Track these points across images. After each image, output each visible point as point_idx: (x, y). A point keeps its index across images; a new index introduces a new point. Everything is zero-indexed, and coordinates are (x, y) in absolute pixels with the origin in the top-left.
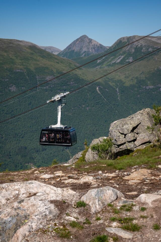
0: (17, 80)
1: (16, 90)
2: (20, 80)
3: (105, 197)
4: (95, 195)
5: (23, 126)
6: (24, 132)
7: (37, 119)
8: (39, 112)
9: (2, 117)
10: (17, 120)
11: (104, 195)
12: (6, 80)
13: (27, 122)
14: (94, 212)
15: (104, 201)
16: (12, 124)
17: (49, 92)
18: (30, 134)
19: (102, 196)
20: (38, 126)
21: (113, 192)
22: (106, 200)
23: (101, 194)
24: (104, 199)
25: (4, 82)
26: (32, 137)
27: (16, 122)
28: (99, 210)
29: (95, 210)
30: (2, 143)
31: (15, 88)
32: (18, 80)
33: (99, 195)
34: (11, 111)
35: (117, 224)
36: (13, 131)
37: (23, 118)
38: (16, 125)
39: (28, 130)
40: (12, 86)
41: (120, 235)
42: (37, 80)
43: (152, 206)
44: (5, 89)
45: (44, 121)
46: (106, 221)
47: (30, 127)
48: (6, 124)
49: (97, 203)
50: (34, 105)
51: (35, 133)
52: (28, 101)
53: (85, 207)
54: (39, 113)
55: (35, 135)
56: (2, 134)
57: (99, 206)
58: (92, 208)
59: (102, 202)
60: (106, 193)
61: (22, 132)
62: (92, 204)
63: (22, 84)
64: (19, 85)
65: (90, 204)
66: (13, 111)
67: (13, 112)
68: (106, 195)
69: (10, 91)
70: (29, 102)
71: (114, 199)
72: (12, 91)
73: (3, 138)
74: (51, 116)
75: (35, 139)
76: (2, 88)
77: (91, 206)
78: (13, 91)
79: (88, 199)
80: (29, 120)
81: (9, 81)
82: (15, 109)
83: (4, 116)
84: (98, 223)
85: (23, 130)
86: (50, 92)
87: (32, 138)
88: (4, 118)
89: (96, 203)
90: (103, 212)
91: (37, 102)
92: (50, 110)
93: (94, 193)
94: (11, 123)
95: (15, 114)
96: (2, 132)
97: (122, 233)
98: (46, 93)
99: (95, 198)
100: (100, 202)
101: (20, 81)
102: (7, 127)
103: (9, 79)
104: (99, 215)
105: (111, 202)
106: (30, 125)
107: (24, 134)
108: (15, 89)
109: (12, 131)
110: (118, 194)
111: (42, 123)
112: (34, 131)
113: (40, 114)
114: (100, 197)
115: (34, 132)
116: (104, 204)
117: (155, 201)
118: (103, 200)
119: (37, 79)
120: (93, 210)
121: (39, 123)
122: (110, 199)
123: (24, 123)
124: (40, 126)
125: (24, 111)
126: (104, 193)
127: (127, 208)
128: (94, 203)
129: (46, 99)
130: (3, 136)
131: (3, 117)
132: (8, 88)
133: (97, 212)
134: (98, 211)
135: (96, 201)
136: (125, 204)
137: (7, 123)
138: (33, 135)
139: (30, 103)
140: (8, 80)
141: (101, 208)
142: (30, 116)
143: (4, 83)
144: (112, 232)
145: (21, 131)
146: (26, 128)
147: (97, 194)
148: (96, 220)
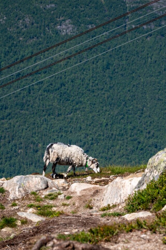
0: (76, 7)
1: (74, 32)
2: (83, 6)
3: (29, 184)
4: (17, 181)
5: (88, 123)
6: (91, 139)
7: (124, 105)
8: (128, 89)
9: (37, 99)
10: (74, 108)
11: (29, 182)
12: (48, 7)
13: (99, 112)
14: (12, 199)
15: (27, 189)
16: (61, 118)
17: (155, 38)
18: (106, 143)
19: (26, 183)
20: (127, 123)
21: (41, 180)
22: (30, 187)
23: (24, 180)
24: (28, 186)
25: (44, 10)
26: (110, 150)
27: (71, 113)
28: (19, 197)
29: (13, 197)
30: (36, 164)
31: (70, 26)
32: (80, 7)
33: (22, 181)
34: (59, 85)
35: (32, 210)
36: (64, 135)
37: (89, 102)
38: (72, 119)
39: (102, 133)
40: (64, 20)
41: (30, 219)
42: (127, 7)
43: (79, 195)
44: (47, 28)
45: (142, 110)
46: (23, 207)
47: (107, 124)
48: (46, 117)
49: (17, 189)
50: (116, 70)
51: (118, 140)
52: (101, 61)
53: (3, 193)
54: (129, 91)
55: (118, 147)
56: (36, 142)
57: (19, 193)
58: (11, 195)
59: (24, 189)
60: (31, 180)
61: (85, 137)
62: (12, 190)
63: (89, 17)
64: (80, 21)
65: (10, 190)
66: (64, 85)
67: (63, 87)
68: (30, 182)
69: (57, 33)
70: (105, 62)
71: (41, 188)
72: (63, 34)
73: (37, 151)
74: (159, 99)
75: (117, 156)
76: (38, 27)
77: (10, 192)
78: (67, 34)
79: (8, 186)
80: (104, 108)
81: (56, 9)
82: (70, 81)
83: (41, 97)
84: (12, 209)
85: (88, 132)
86: (159, 37)
87: (110, 153)
88: (42, 102)
89: (15, 189)
90: (23, 199)
91: (124, 62)
92: (159, 83)
93: (17, 179)
94: (59, 115)
95: (68, 91)
96: (37, 138)
97: (34, 217)
98: (148, 39)
99: (16, 184)
100: (21, 189)
101: (83, 9)
102: (47, 124)
103: (56, 4)
104: (17, 202)
105: (37, 191)
106: (105, 121)
107: (90, 142)
108: (71, 29)
109: (60, 134)
110: (49, 184)
111: (136, 115)
112: (116, 135)
113: (132, 94)
114: (22, 184)
115: (114, 140)
116: (27, 191)
117: (84, 190)
118: (26, 187)
119: (127, 5)
120: (11, 197)
121: (130, 116)
122: (35, 187)
123: (91, 115)
124: (131, 123)
125: (91, 84)
126: (29, 180)
127: (53, 196)
128: (13, 189)
129: (148, 54)
130: (37, 146)
131: (39, 99)
132: (54, 27)
133: (15, 198)
134: (17, 198)
135: (16, 187)
136: (52, 193)
137: (49, 115)
138: (113, 146)
139: (108, 64)
140: (53, 5)
141: (22, 196)
142: (106, 99)
143: (43, 15)
144: (23, 216)
145: (83, 136)
146: (95, 129)
147: (19, 180)
148: (11, 206)
